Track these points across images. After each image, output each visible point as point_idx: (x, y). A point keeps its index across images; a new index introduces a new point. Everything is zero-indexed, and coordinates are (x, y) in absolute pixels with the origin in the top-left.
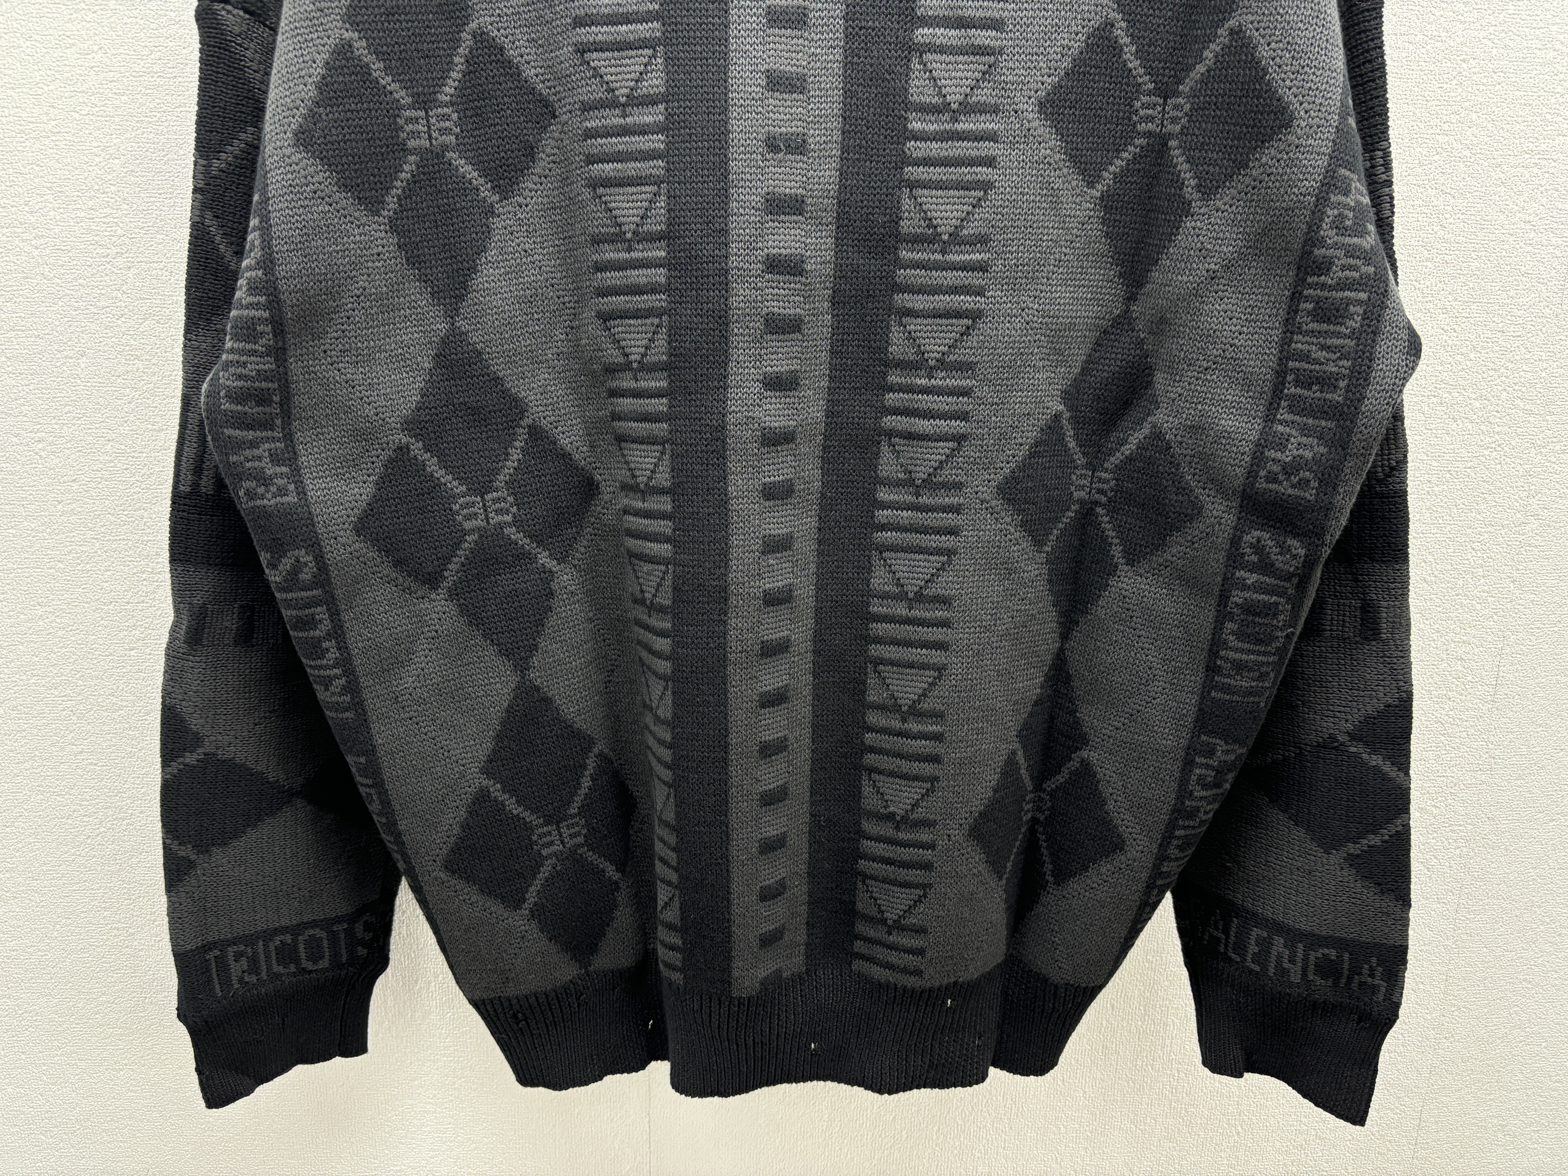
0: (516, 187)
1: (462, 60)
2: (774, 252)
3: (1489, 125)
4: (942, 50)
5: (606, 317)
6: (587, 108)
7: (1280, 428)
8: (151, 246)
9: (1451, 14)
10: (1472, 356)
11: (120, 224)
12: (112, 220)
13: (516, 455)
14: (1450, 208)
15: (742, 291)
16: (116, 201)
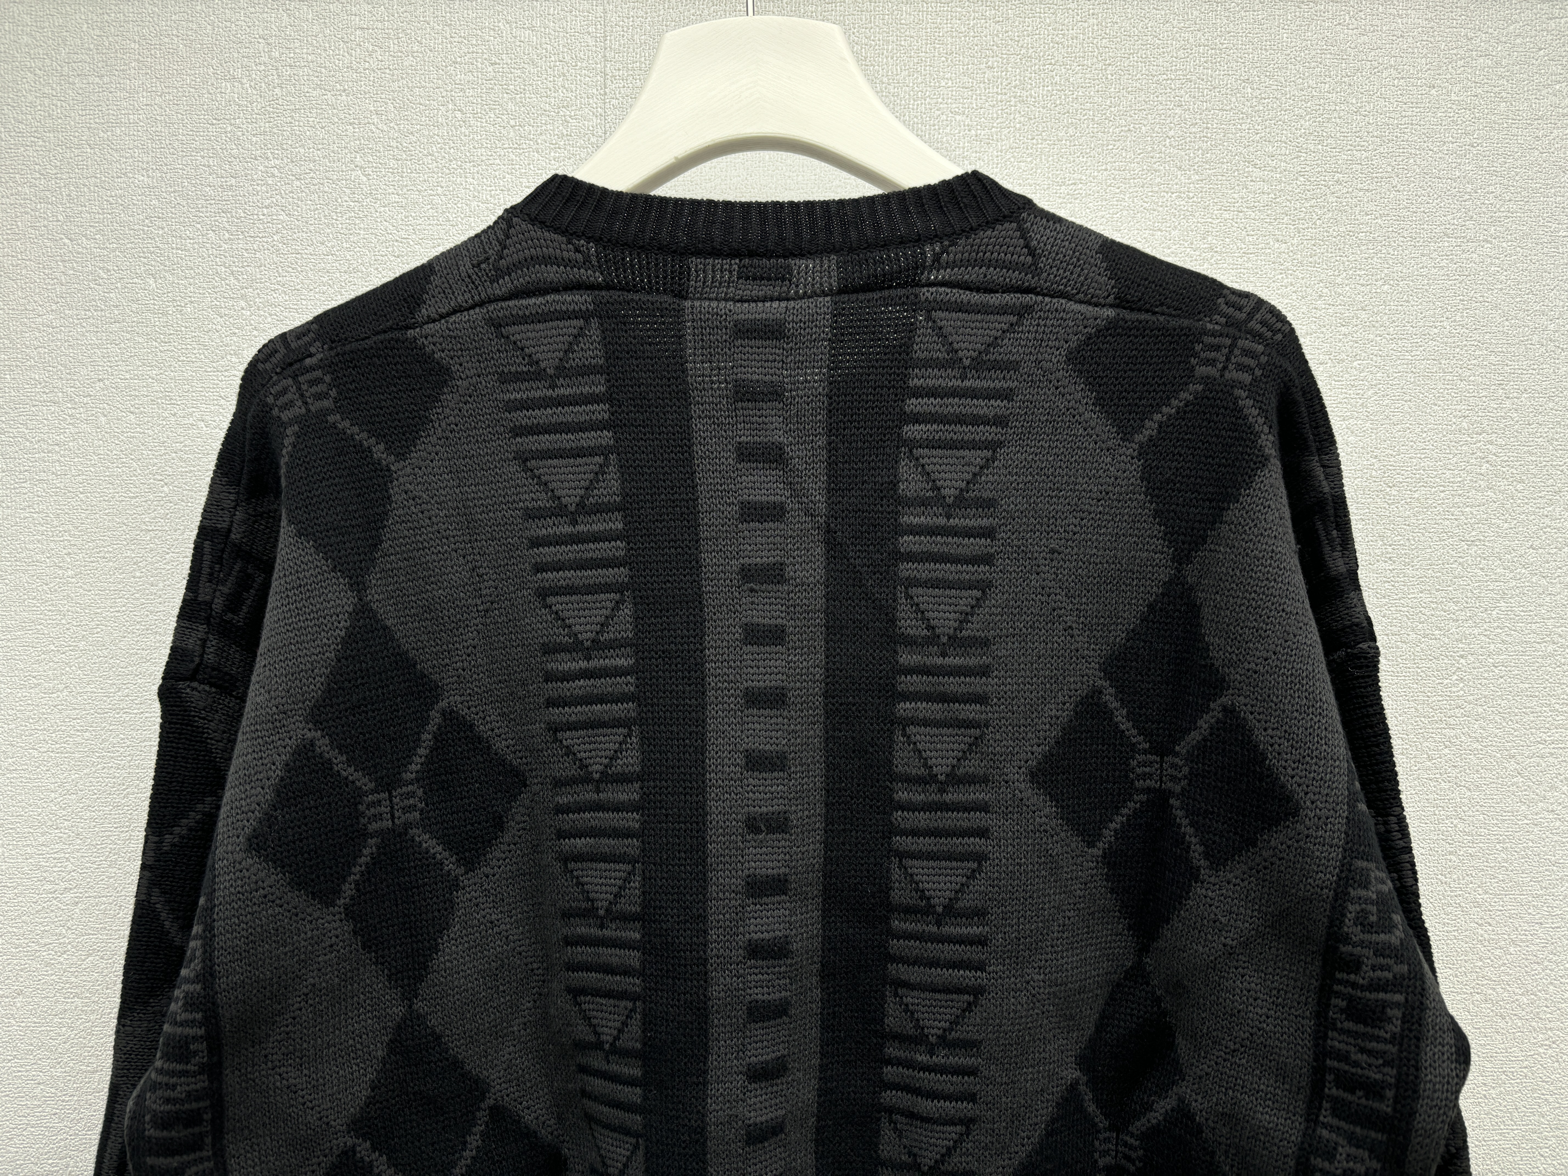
0: (483, 858)
1: (430, 737)
2: (755, 937)
3: (1497, 718)
4: (926, 723)
5: (576, 992)
6: (559, 783)
7: (1325, 1133)
8: (102, 880)
9: (1442, 613)
10: (1512, 950)
11: (72, 860)
12: (63, 855)
13: (474, 1141)
14: (1467, 801)
15: (722, 979)
16: (69, 836)
